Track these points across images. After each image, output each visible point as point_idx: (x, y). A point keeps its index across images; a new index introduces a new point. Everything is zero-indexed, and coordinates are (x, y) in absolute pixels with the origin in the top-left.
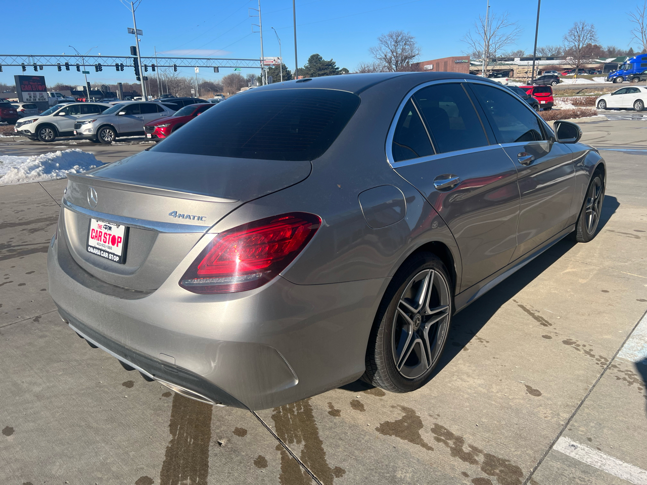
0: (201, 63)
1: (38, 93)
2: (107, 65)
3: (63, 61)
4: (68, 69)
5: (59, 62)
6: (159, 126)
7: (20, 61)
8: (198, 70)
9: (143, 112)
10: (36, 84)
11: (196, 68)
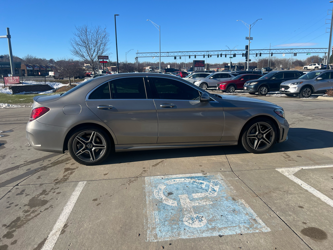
0: (287, 51)
1: (201, 68)
2: (238, 54)
3: (220, 53)
4: (221, 56)
5: (218, 54)
6: (222, 84)
7: (203, 53)
8: (284, 55)
9: (222, 77)
10: (201, 63)
11: (283, 54)
